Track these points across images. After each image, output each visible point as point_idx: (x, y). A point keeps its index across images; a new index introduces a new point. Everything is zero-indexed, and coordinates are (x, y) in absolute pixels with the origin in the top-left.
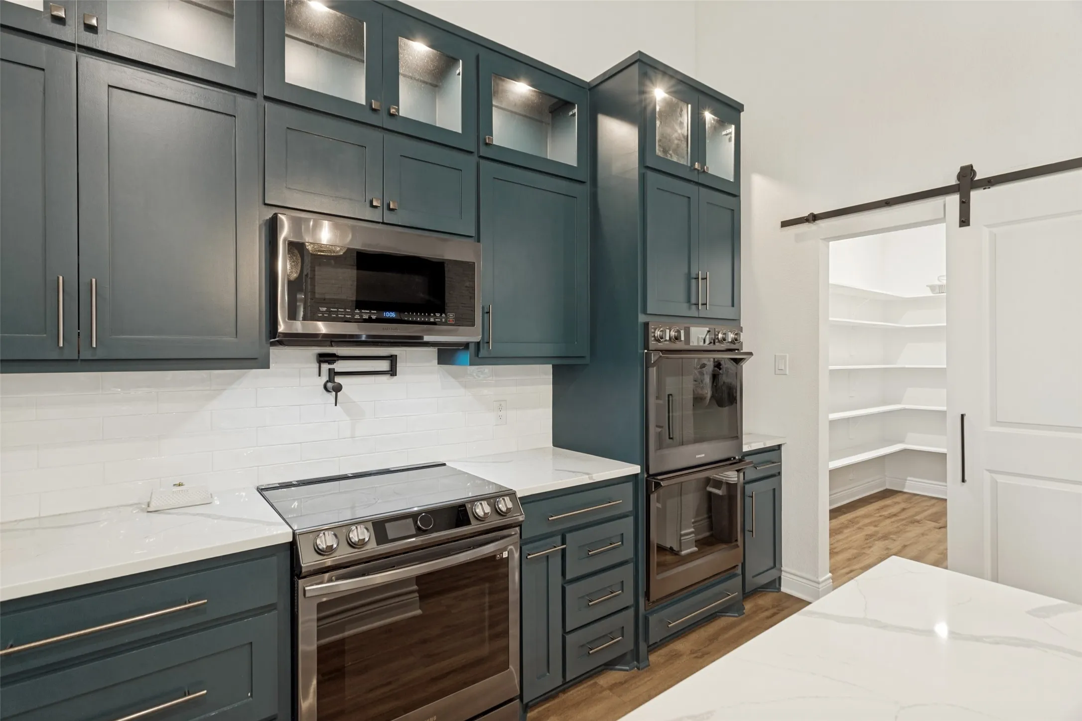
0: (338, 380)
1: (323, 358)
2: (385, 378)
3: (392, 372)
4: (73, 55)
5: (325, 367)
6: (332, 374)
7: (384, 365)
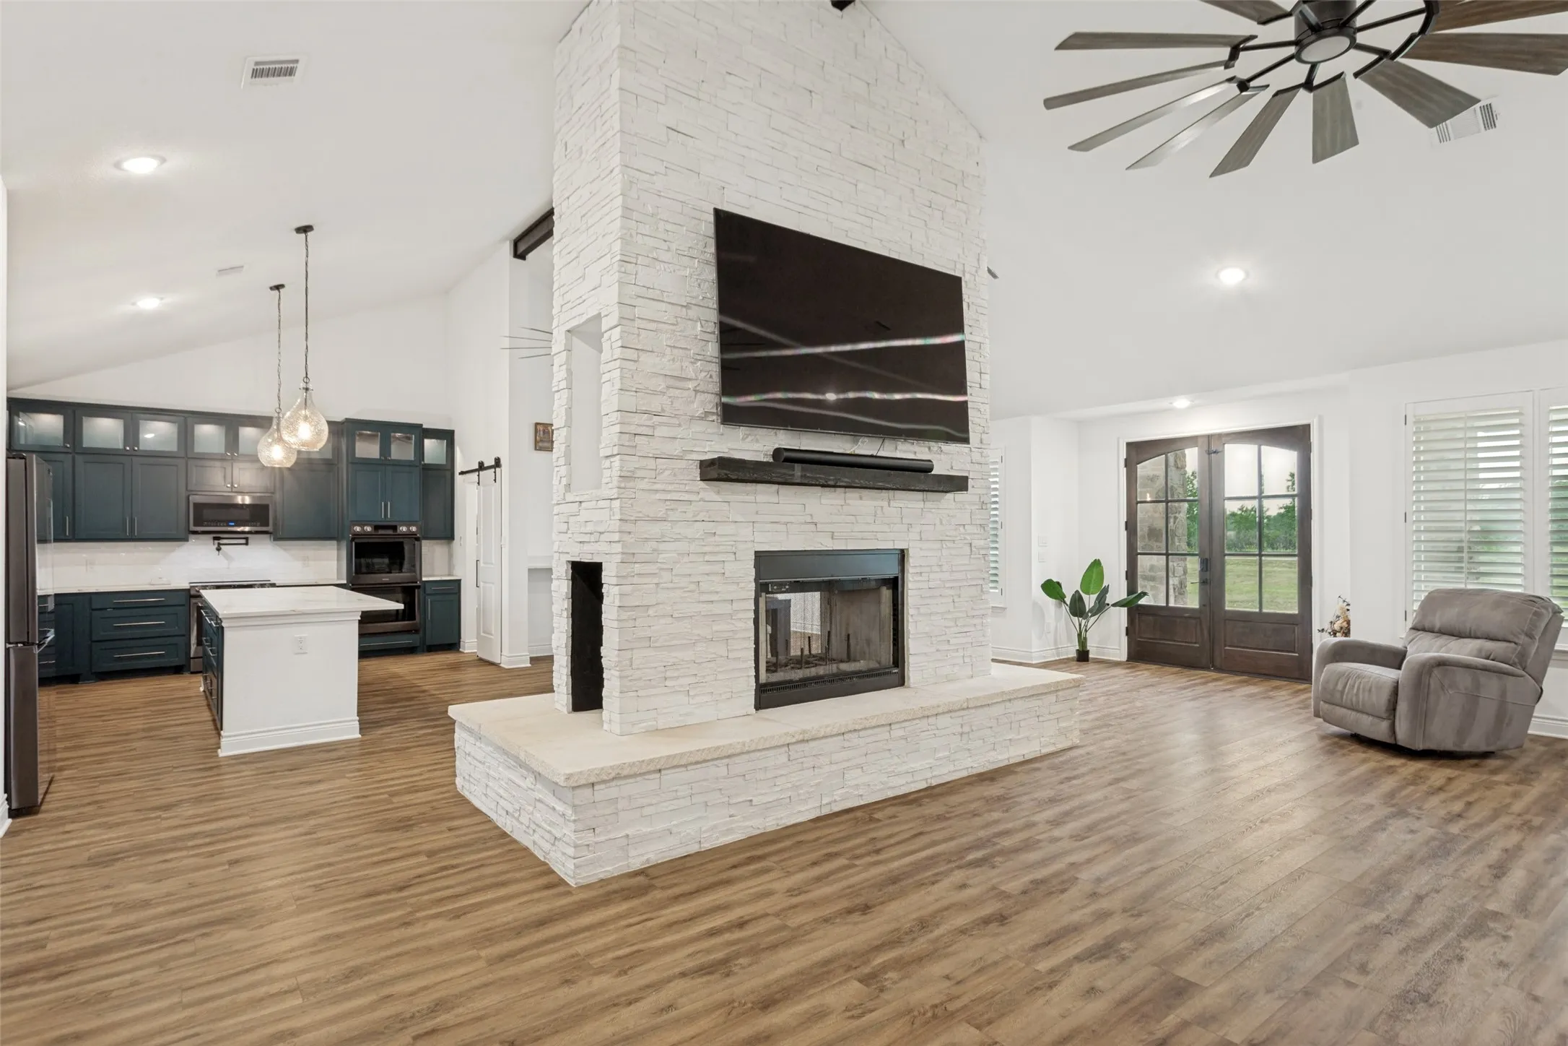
0: (222, 547)
1: (215, 539)
2: (244, 546)
3: (247, 544)
5: (216, 542)
6: (219, 544)
7: (243, 541)
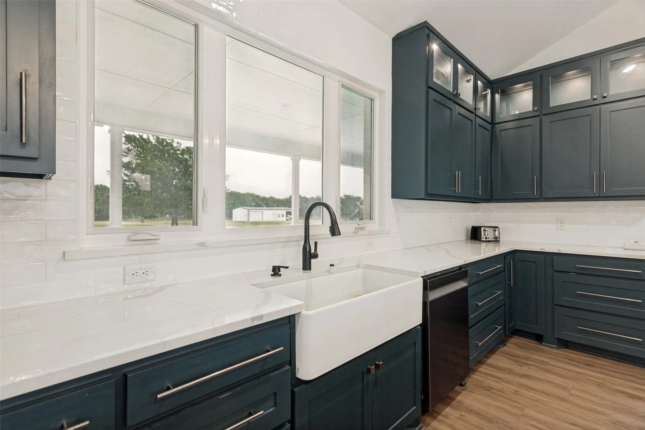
4: (599, 107)
